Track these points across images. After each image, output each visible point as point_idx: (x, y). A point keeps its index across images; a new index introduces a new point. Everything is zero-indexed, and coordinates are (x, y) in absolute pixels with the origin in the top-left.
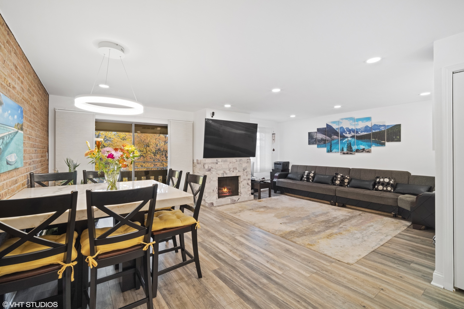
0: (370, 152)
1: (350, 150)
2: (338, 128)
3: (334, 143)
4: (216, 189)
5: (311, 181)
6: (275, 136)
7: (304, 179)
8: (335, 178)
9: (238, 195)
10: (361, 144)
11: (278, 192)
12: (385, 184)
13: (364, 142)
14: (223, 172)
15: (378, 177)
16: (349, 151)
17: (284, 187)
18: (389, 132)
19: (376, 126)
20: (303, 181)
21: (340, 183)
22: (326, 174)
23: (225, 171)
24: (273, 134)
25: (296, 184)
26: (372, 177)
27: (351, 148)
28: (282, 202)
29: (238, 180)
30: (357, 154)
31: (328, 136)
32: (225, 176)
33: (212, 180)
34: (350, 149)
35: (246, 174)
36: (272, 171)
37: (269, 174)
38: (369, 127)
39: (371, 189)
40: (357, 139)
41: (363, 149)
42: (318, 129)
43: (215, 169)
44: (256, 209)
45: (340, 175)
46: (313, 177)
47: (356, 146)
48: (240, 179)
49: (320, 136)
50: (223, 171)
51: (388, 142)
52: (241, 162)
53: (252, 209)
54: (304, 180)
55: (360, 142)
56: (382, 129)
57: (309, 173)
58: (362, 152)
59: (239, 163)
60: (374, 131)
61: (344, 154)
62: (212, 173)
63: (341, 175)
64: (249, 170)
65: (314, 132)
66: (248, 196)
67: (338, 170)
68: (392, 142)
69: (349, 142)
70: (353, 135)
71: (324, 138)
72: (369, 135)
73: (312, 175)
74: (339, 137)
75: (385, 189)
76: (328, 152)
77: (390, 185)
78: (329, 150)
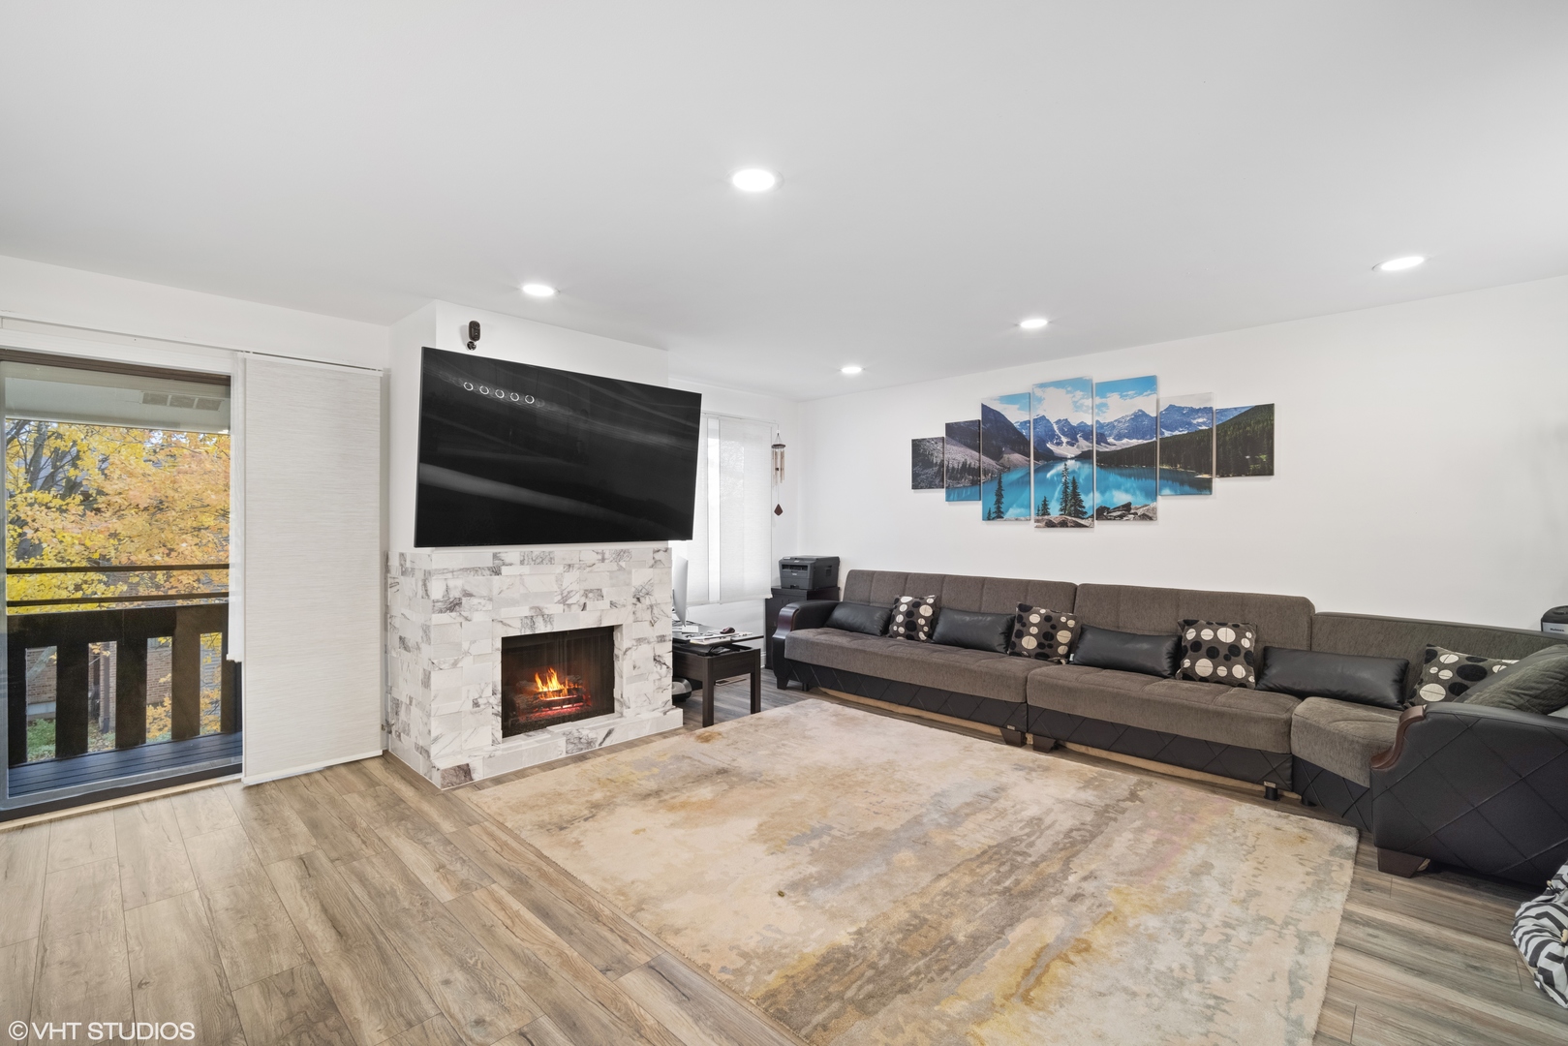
0: (1151, 519)
1: (1076, 510)
2: (1026, 422)
3: (1012, 484)
4: (494, 693)
5: (922, 636)
6: (782, 454)
7: (895, 628)
8: (1017, 626)
9: (611, 710)
10: (1118, 487)
11: (791, 683)
12: (1223, 652)
13: (1130, 476)
14: (528, 613)
15: (1189, 623)
16: (1070, 515)
17: (815, 662)
18: (1227, 438)
19: (1176, 414)
20: (891, 637)
21: (1040, 645)
22: (980, 608)
23: (541, 605)
24: (775, 446)
25: (864, 651)
26: (1164, 621)
27: (1078, 503)
28: (805, 737)
29: (613, 644)
30: (1102, 528)
31: (987, 456)
32: (542, 628)
33: (467, 653)
34: (1074, 505)
35: (647, 616)
36: (771, 596)
37: (761, 609)
38: (1147, 416)
39: (1166, 674)
40: (1101, 467)
41: (1123, 506)
42: (948, 426)
43: (484, 597)
44: (676, 789)
45: (1040, 615)
46: (933, 622)
47: (1097, 495)
48: (622, 639)
49: (958, 455)
50: (531, 608)
51: (1222, 476)
52: (623, 564)
53: (658, 793)
54: (897, 634)
55: (1113, 477)
56: (1201, 422)
57: (916, 605)
58: (1121, 517)
59: (614, 567)
60: (1167, 434)
61: (1050, 525)
62: (466, 619)
63: (1043, 611)
64: (662, 597)
65: (932, 439)
66: (658, 714)
67: (1028, 592)
68: (1239, 475)
69: (1070, 478)
70: (1086, 449)
71: (974, 464)
72: (1151, 447)
73: (926, 611)
74: (1029, 456)
75: (1222, 671)
76: (989, 519)
77: (1242, 654)
78: (993, 510)
